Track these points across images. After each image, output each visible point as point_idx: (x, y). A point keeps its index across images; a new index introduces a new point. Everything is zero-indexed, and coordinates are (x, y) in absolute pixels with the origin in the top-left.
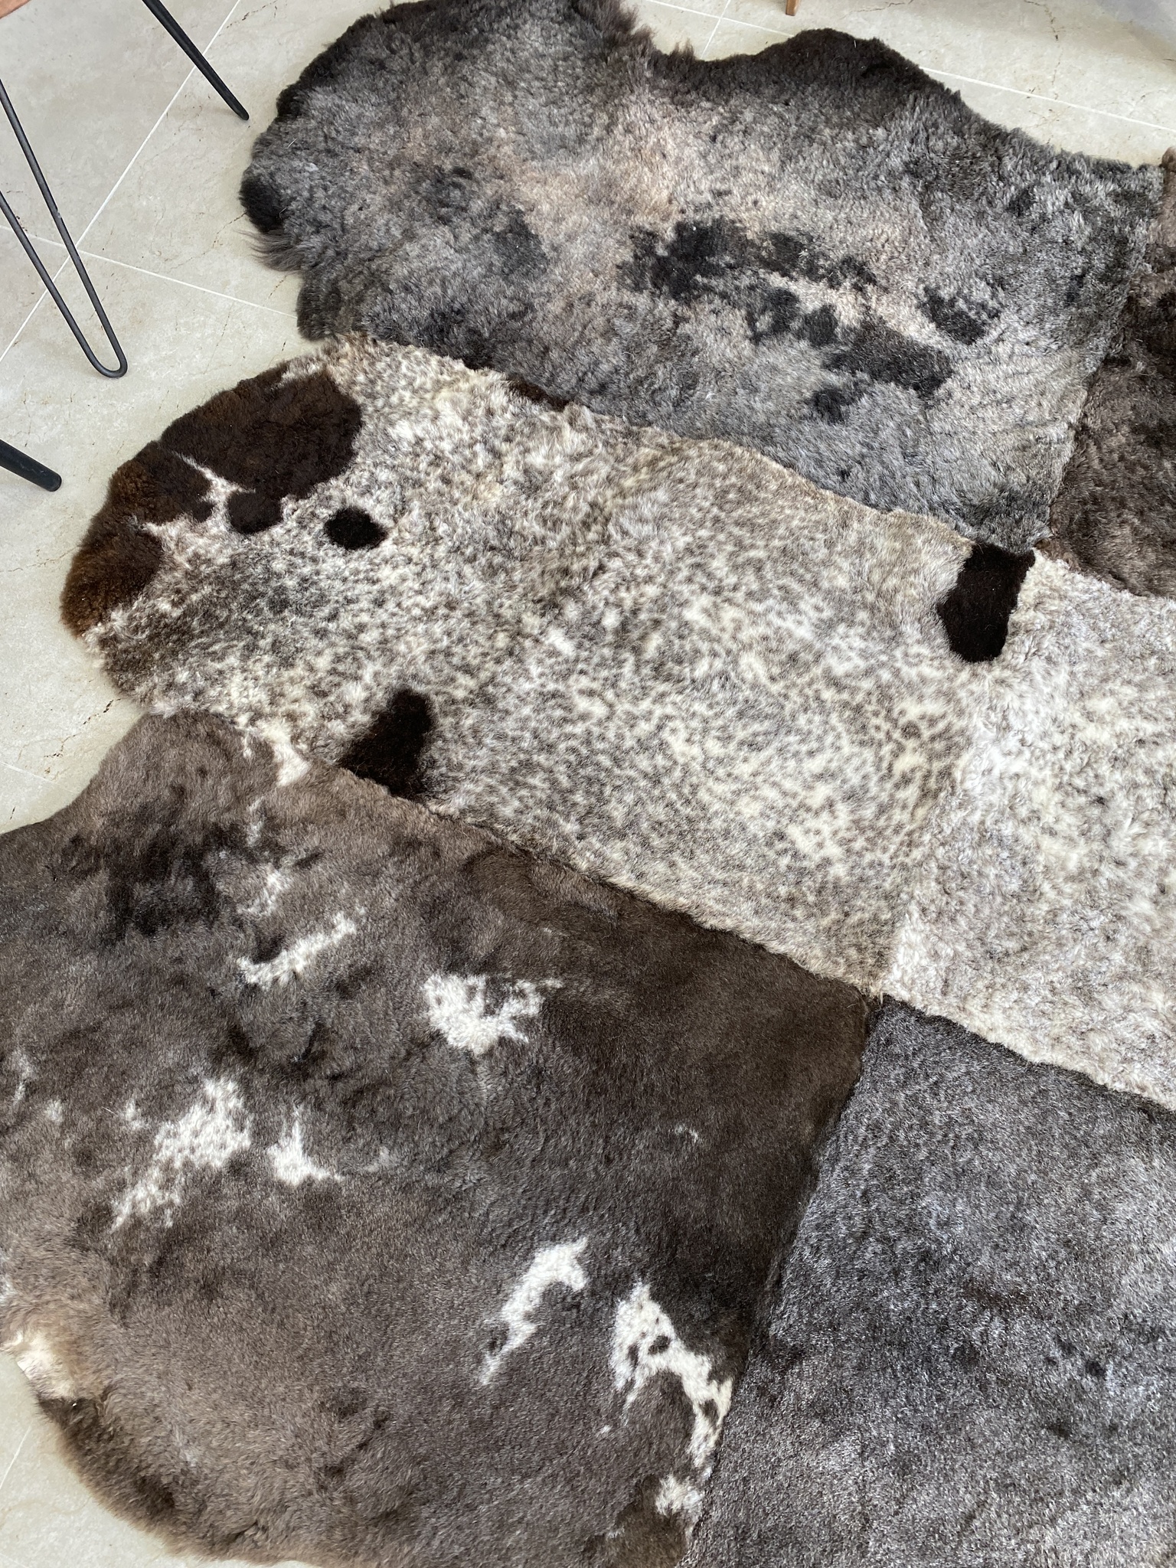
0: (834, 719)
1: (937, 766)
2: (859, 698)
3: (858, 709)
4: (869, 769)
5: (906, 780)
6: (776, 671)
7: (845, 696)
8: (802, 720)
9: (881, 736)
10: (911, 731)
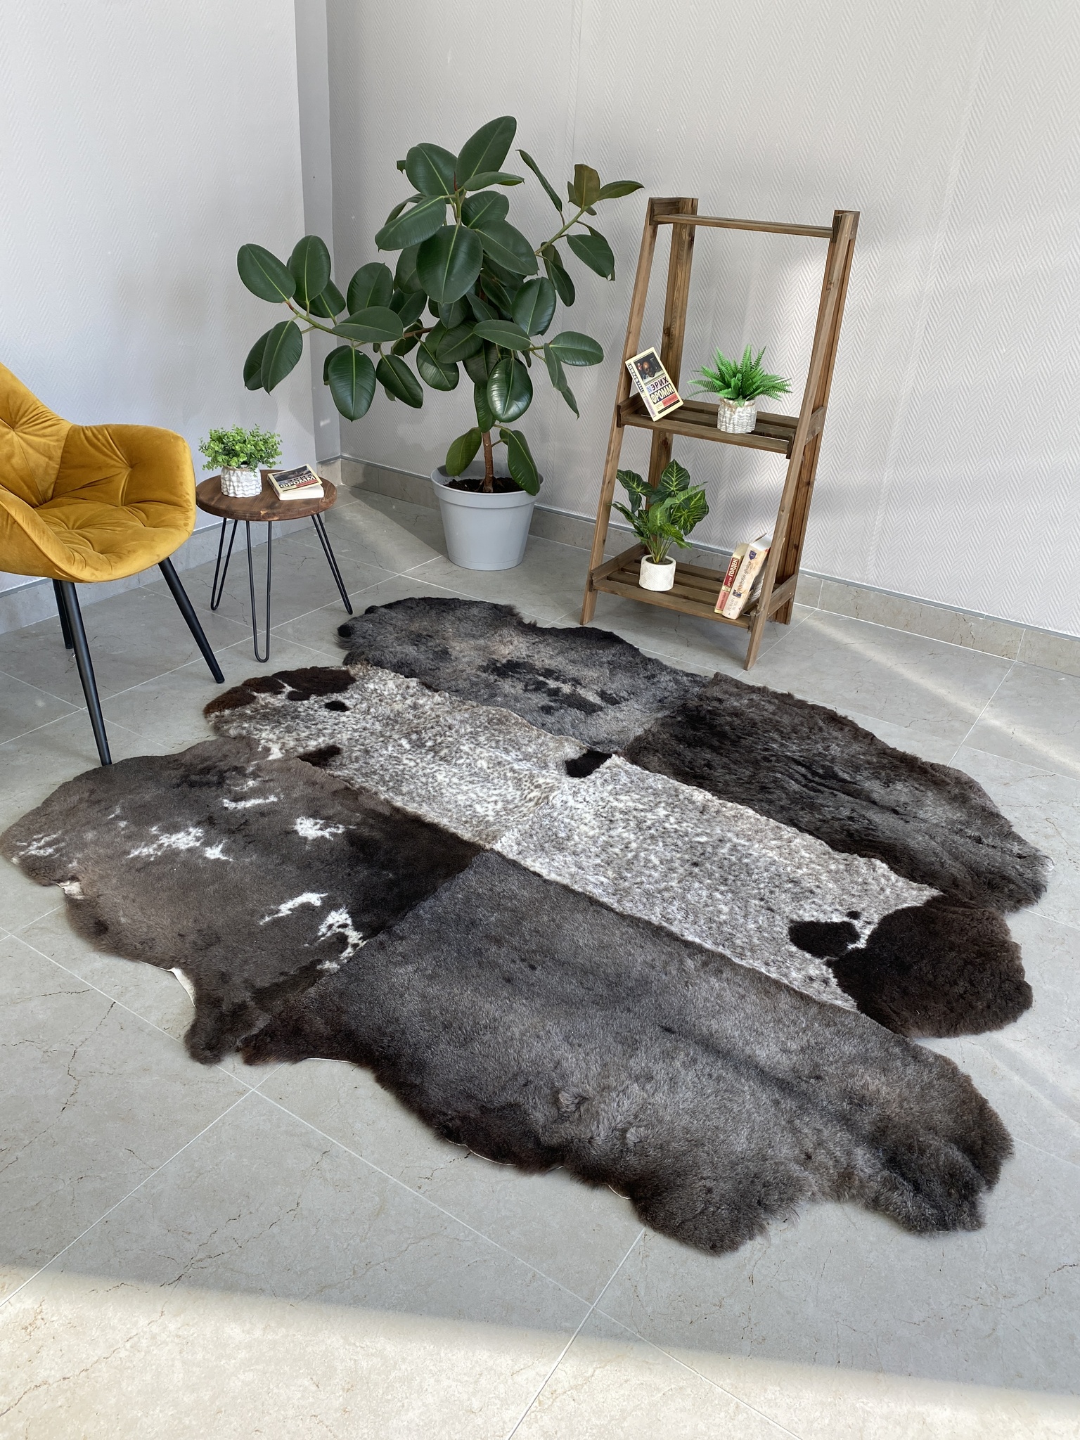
0: (509, 782)
1: (544, 795)
2: (521, 776)
3: (520, 779)
4: (517, 796)
5: (530, 800)
6: (491, 766)
7: (516, 775)
8: (496, 781)
9: (526, 788)
10: (538, 786)
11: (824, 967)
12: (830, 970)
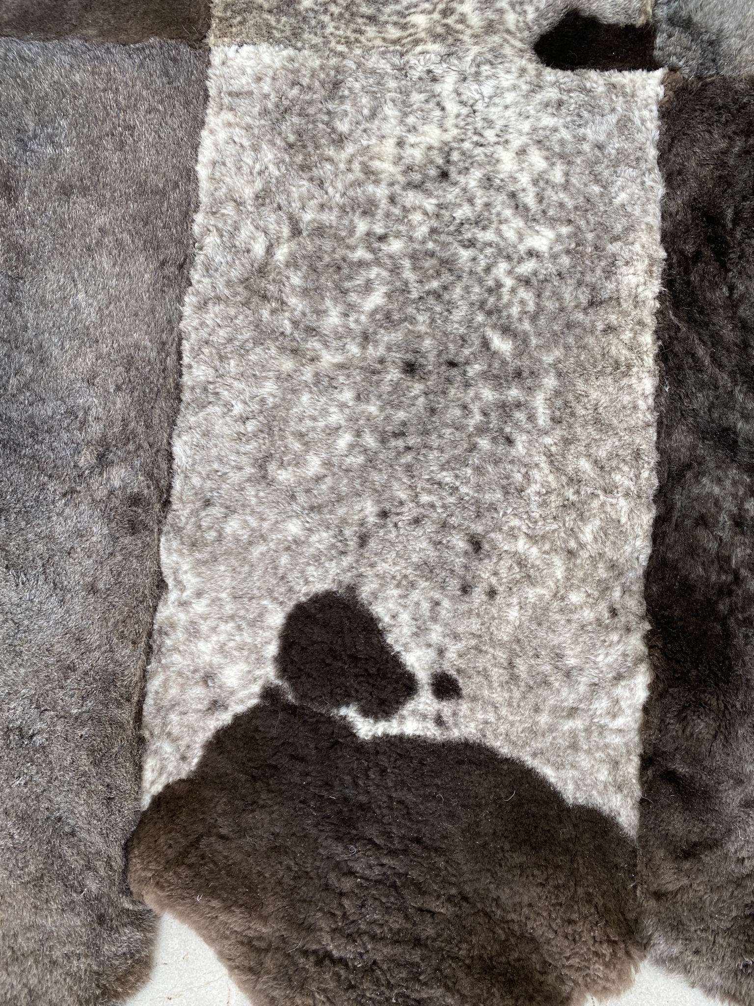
1: (422, 36)
5: (403, 26)
10: (448, 12)
11: (256, 688)
12: (254, 701)
